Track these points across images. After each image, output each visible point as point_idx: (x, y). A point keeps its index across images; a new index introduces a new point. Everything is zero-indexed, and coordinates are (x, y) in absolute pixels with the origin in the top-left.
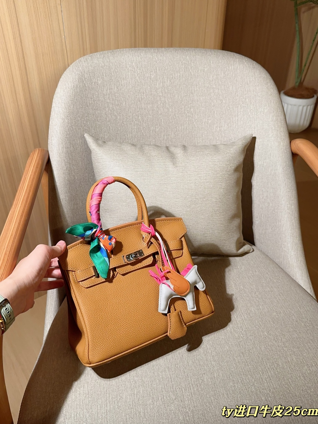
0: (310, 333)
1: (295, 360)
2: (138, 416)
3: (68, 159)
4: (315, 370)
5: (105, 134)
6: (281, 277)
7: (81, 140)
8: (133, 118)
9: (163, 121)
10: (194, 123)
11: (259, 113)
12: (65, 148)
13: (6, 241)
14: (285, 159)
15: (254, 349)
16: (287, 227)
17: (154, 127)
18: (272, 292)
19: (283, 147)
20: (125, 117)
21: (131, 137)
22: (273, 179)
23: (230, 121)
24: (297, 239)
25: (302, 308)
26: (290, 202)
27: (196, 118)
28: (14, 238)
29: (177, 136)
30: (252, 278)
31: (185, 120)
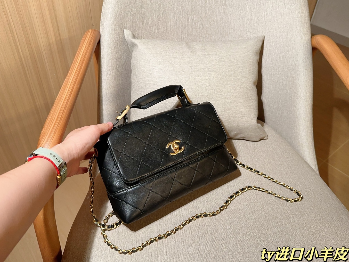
0: (311, 201)
1: (297, 222)
2: (161, 253)
3: (116, 40)
4: (312, 230)
5: (149, 20)
6: (291, 154)
7: (128, 24)
8: (174, 7)
9: (200, 12)
10: (228, 15)
11: (286, 9)
12: (114, 30)
13: (60, 102)
14: (305, 52)
15: (262, 210)
16: (301, 112)
17: (192, 17)
18: (282, 166)
19: (304, 42)
20: (167, 6)
21: (171, 24)
22: (293, 69)
23: (260, 16)
24: (309, 122)
25: (306, 180)
26: (306, 90)
27: (230, 11)
28: (68, 101)
29: (212, 26)
30: (266, 152)
31: (220, 11)
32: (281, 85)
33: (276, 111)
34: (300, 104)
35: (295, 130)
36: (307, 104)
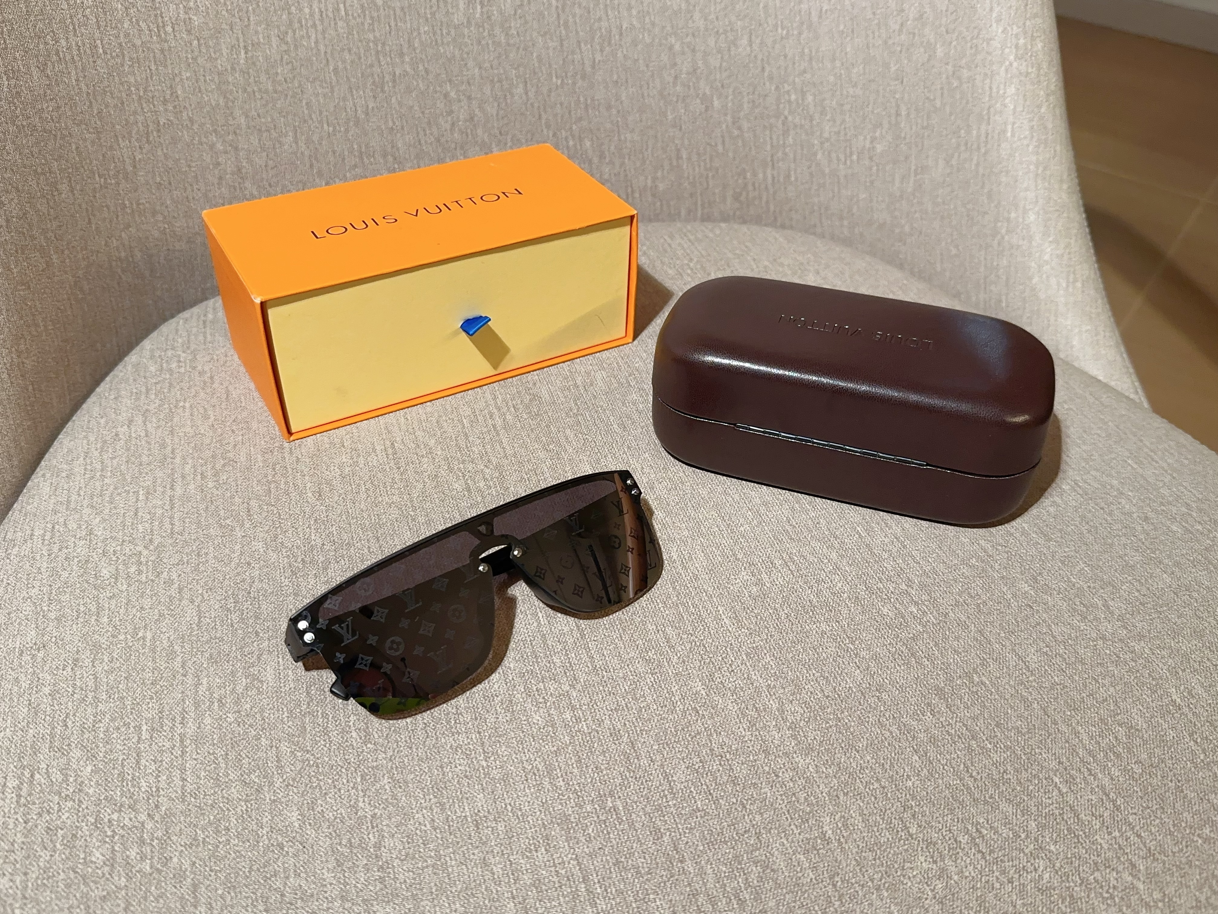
32: (897, 27)
33: (887, 168)
34: (1007, 101)
35: (1003, 238)
36: (1042, 93)
